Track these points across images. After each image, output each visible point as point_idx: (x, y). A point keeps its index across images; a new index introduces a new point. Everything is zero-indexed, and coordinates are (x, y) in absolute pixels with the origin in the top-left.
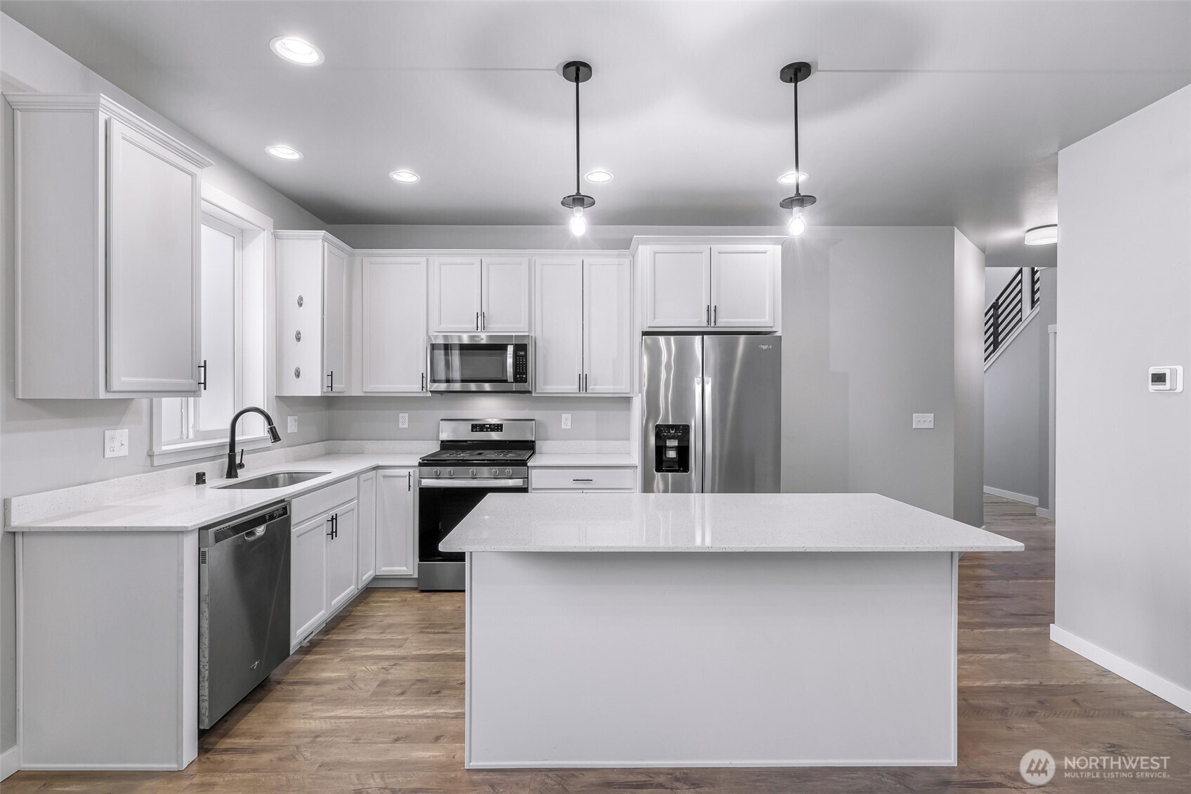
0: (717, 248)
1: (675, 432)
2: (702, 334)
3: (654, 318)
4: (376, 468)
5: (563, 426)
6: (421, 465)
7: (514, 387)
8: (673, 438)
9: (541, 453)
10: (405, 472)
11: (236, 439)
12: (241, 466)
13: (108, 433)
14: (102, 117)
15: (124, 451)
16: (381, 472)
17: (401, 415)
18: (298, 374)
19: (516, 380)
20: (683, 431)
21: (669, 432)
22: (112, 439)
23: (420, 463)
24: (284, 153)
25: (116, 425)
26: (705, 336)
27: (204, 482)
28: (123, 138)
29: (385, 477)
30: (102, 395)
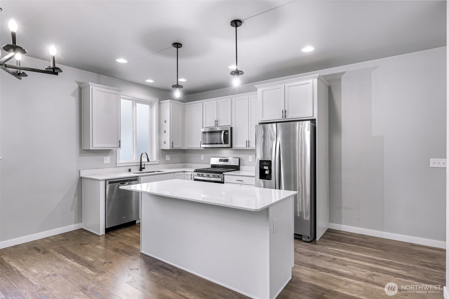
0: (287, 85)
1: (266, 163)
2: (276, 122)
3: (263, 117)
4: (184, 172)
5: (249, 161)
6: (195, 171)
7: (225, 146)
8: (266, 165)
9: (242, 170)
10: (190, 173)
11: (142, 161)
12: (144, 168)
13: (104, 158)
14: (91, 87)
15: (109, 162)
16: (185, 173)
17: (202, 155)
18: (165, 143)
19: (225, 144)
20: (269, 163)
21: (264, 163)
22: (106, 159)
23: (194, 171)
24: (150, 81)
25: (107, 156)
26: (277, 123)
27: (130, 171)
28: (96, 90)
29: (186, 175)
30: (91, 148)
